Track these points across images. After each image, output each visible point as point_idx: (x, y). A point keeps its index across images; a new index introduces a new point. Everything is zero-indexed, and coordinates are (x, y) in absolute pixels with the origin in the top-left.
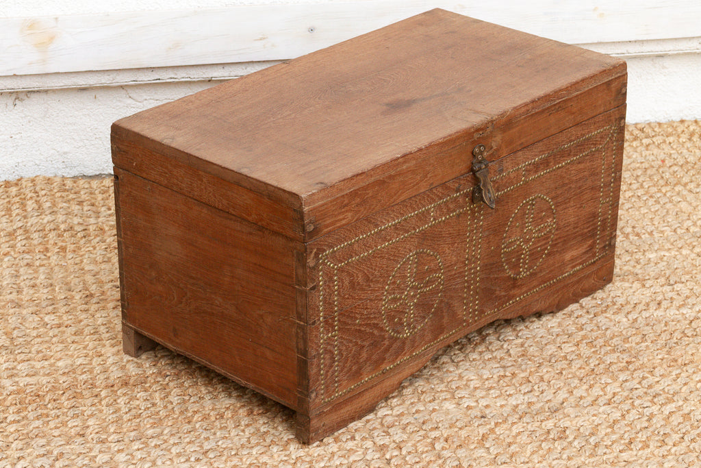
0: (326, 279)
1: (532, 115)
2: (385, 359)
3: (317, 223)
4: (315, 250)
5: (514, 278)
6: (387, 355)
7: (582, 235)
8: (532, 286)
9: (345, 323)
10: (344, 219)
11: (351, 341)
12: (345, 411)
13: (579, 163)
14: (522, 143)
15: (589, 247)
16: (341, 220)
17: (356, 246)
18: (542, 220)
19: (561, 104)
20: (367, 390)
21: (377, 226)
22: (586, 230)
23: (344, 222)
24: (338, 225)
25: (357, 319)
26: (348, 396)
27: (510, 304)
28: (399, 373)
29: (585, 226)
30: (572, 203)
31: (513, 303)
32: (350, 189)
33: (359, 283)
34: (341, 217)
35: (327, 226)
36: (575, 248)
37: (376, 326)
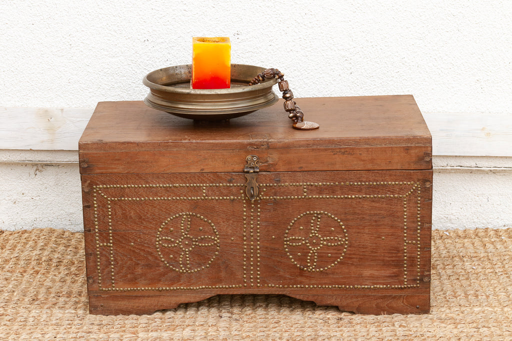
0: (100, 204)
1: (313, 149)
2: (160, 280)
3: (91, 164)
4: (89, 182)
5: (300, 269)
6: (163, 279)
7: (383, 260)
8: (324, 282)
9: (119, 241)
10: (116, 169)
11: (126, 256)
12: (123, 304)
13: (373, 201)
14: (302, 167)
15: (394, 273)
16: (112, 168)
17: (127, 190)
18: (331, 234)
19: (347, 150)
20: (144, 297)
21: (147, 183)
22: (387, 259)
23: (116, 171)
24: (110, 171)
25: (131, 242)
26: (125, 294)
27: (297, 287)
28: (177, 296)
29: (387, 255)
30: (367, 231)
31: (301, 287)
32: (122, 150)
33: (131, 217)
34: (113, 166)
35: (100, 169)
36: (376, 269)
37: (151, 254)
